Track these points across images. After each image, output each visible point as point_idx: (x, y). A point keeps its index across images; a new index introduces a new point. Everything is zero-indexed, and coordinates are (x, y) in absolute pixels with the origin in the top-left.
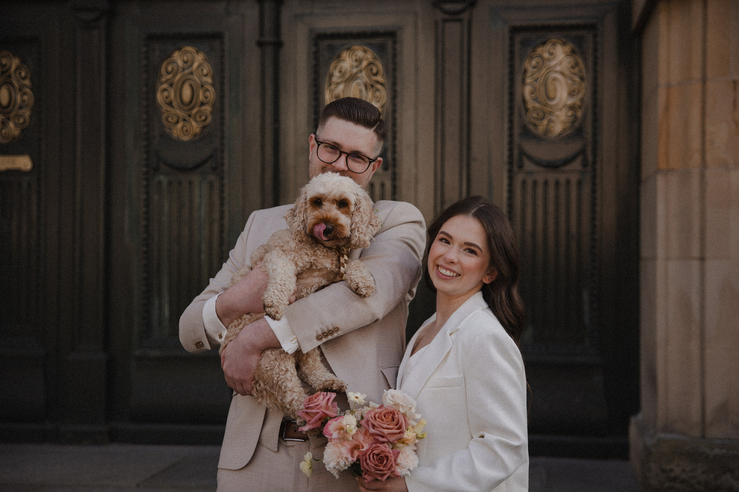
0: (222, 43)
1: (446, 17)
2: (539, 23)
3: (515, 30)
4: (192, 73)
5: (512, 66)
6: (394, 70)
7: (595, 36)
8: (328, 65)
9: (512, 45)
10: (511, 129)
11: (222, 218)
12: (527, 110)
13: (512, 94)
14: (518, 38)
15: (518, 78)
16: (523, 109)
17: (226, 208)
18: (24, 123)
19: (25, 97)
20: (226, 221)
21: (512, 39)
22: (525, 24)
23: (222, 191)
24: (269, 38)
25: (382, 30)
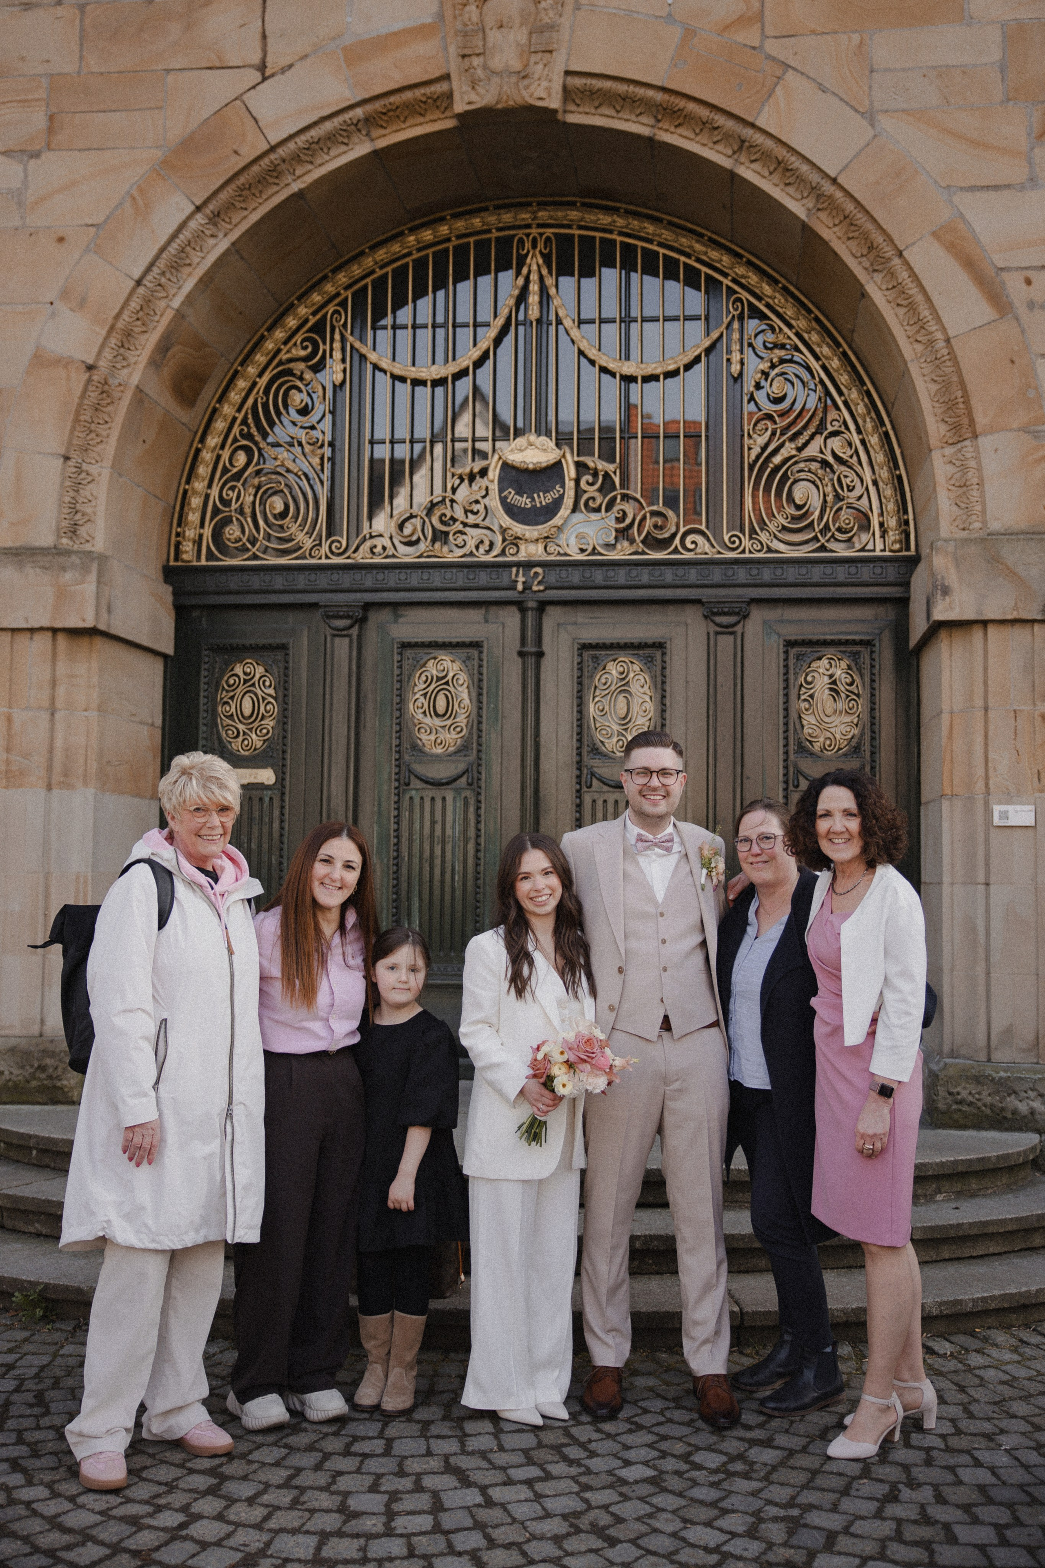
0: (481, 652)
1: (719, 629)
2: (815, 638)
3: (790, 644)
4: (447, 683)
5: (786, 681)
6: (663, 683)
7: (872, 652)
8: (592, 677)
9: (786, 660)
10: (786, 746)
11: (478, 836)
12: (803, 726)
13: (786, 709)
14: (793, 651)
15: (793, 693)
16: (798, 726)
17: (482, 826)
18: (268, 732)
19: (269, 707)
20: (482, 840)
21: (786, 653)
22: (800, 637)
23: (478, 808)
24: (531, 648)
25: (650, 641)
